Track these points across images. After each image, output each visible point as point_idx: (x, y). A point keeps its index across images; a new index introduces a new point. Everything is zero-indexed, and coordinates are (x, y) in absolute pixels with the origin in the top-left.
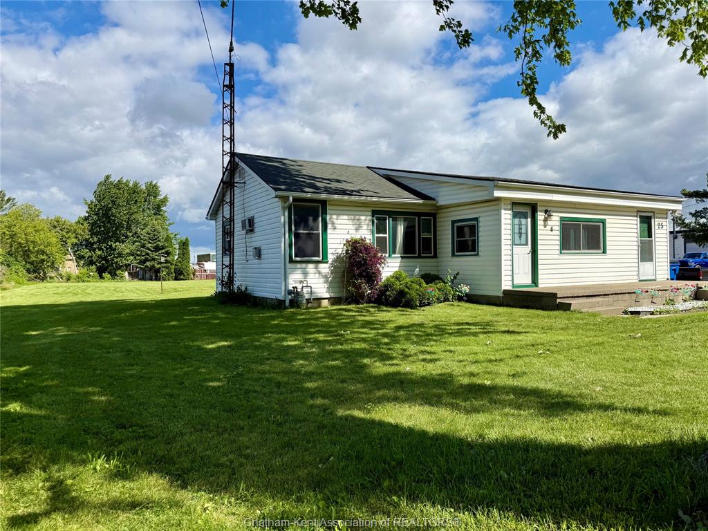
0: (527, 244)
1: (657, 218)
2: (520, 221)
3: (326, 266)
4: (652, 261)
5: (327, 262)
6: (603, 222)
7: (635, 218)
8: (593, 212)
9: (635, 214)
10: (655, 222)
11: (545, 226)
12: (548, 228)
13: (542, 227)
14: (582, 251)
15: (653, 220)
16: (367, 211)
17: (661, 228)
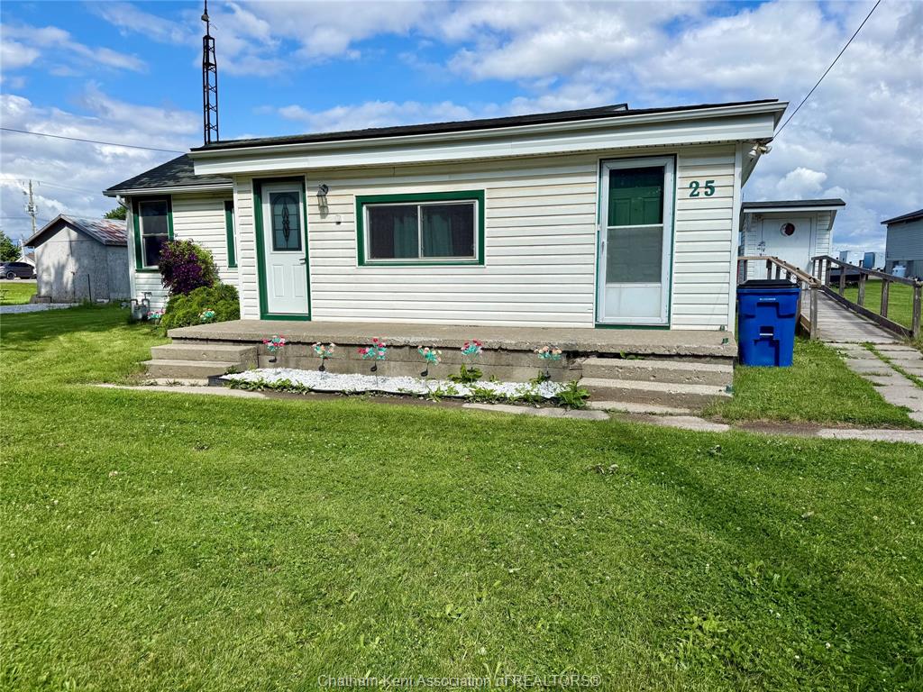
0: (298, 248)
1: (685, 168)
2: (285, 209)
4: (658, 279)
9: (592, 169)
11: (323, 215)
12: (329, 218)
13: (318, 218)
14: (421, 259)
15: (668, 177)
17: (701, 195)
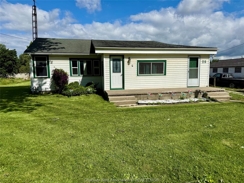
0: (120, 72)
1: (202, 58)
2: (116, 62)
3: (50, 79)
4: (197, 78)
5: (50, 78)
6: (165, 61)
7: (187, 59)
8: (158, 57)
9: (187, 57)
10: (200, 61)
11: (129, 64)
12: (130, 65)
13: (127, 65)
14: (152, 74)
15: (199, 59)
16: (68, 58)
17: (204, 63)
